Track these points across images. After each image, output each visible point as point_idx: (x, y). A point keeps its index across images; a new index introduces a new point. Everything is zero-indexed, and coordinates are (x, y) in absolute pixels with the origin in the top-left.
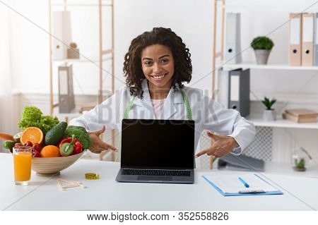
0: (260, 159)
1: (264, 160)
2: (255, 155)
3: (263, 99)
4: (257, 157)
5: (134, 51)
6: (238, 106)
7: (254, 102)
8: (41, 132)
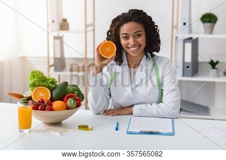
0: (205, 105)
1: (208, 106)
2: (202, 102)
3: (209, 61)
4: (203, 104)
5: (114, 28)
6: (190, 66)
7: (201, 63)
8: (48, 90)
